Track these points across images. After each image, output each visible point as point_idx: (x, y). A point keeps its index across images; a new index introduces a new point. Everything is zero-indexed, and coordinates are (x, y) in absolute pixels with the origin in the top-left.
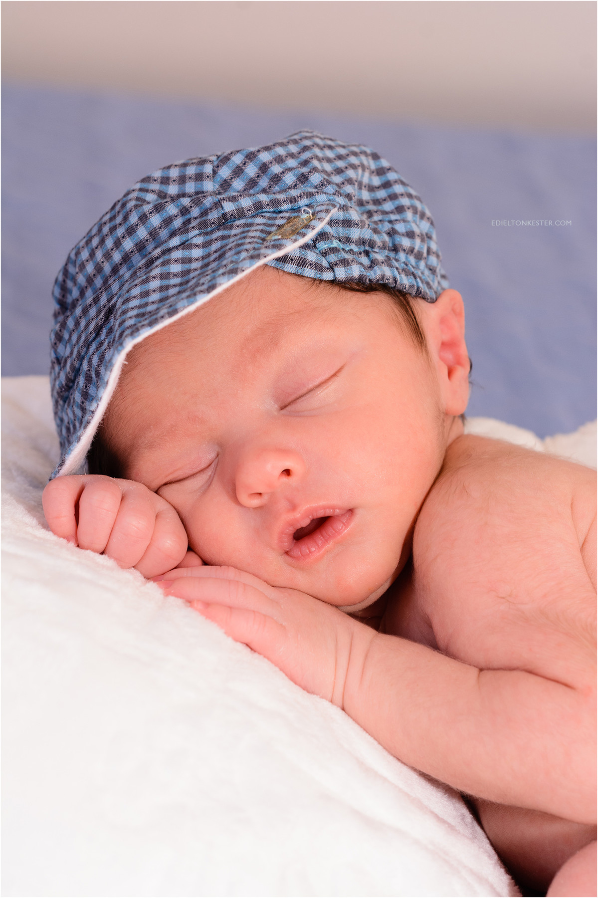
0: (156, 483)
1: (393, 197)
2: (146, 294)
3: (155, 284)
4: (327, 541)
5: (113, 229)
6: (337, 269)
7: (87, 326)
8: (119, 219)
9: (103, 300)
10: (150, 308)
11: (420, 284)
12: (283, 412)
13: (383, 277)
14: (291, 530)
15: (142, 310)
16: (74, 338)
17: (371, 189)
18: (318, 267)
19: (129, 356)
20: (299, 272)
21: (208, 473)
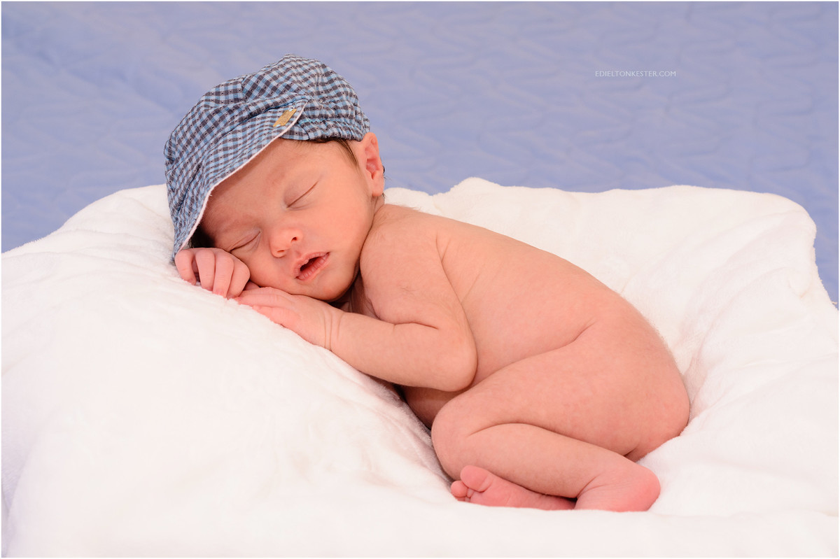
0: (229, 249)
1: (335, 88)
2: (217, 159)
3: (221, 154)
4: (317, 269)
5: (194, 122)
6: (309, 134)
7: (187, 173)
8: (197, 117)
9: (194, 160)
10: (221, 167)
11: (353, 134)
12: (290, 208)
13: (333, 134)
14: (300, 266)
15: (216, 168)
16: (181, 179)
17: (323, 84)
18: (300, 134)
19: (213, 192)
20: (291, 138)
21: (255, 241)
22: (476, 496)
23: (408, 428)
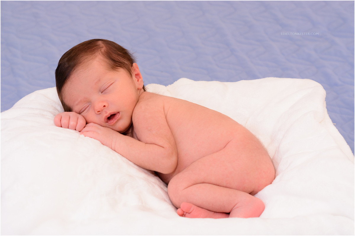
21: (88, 108)
22: (187, 214)
23: (158, 185)
